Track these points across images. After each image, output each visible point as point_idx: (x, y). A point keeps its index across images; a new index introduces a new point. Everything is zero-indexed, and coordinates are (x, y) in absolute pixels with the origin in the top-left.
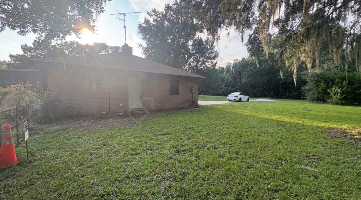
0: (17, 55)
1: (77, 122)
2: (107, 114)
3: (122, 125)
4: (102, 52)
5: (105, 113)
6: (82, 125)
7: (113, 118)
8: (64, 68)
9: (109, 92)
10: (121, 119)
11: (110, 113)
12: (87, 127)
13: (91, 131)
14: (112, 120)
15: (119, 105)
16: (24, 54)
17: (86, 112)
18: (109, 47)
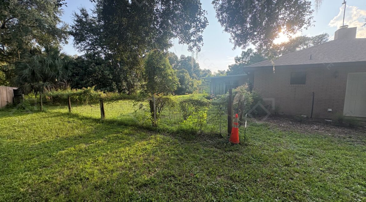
0: (232, 65)
1: (275, 121)
2: (307, 118)
3: (333, 136)
4: (299, 47)
5: (305, 116)
6: (280, 125)
7: (317, 124)
8: (273, 70)
9: (313, 93)
10: (331, 128)
11: (311, 117)
12: (286, 128)
13: (291, 134)
14: (316, 127)
15: (327, 110)
16: (236, 64)
17: (283, 113)
18: (310, 38)
